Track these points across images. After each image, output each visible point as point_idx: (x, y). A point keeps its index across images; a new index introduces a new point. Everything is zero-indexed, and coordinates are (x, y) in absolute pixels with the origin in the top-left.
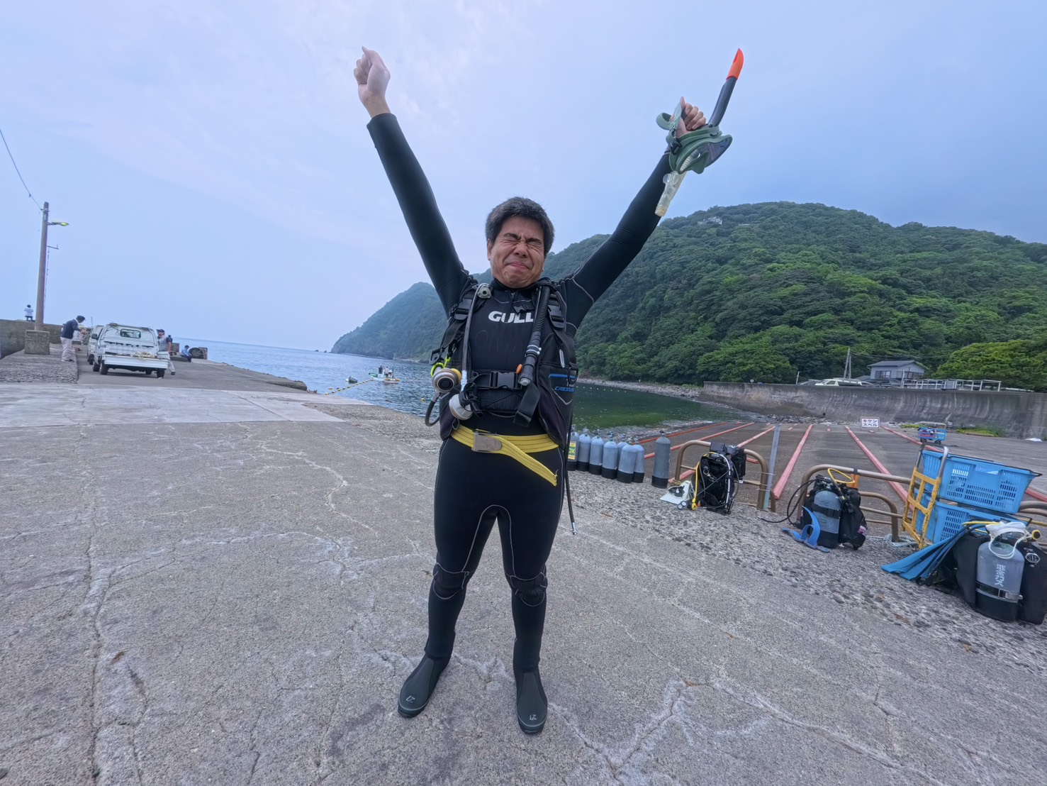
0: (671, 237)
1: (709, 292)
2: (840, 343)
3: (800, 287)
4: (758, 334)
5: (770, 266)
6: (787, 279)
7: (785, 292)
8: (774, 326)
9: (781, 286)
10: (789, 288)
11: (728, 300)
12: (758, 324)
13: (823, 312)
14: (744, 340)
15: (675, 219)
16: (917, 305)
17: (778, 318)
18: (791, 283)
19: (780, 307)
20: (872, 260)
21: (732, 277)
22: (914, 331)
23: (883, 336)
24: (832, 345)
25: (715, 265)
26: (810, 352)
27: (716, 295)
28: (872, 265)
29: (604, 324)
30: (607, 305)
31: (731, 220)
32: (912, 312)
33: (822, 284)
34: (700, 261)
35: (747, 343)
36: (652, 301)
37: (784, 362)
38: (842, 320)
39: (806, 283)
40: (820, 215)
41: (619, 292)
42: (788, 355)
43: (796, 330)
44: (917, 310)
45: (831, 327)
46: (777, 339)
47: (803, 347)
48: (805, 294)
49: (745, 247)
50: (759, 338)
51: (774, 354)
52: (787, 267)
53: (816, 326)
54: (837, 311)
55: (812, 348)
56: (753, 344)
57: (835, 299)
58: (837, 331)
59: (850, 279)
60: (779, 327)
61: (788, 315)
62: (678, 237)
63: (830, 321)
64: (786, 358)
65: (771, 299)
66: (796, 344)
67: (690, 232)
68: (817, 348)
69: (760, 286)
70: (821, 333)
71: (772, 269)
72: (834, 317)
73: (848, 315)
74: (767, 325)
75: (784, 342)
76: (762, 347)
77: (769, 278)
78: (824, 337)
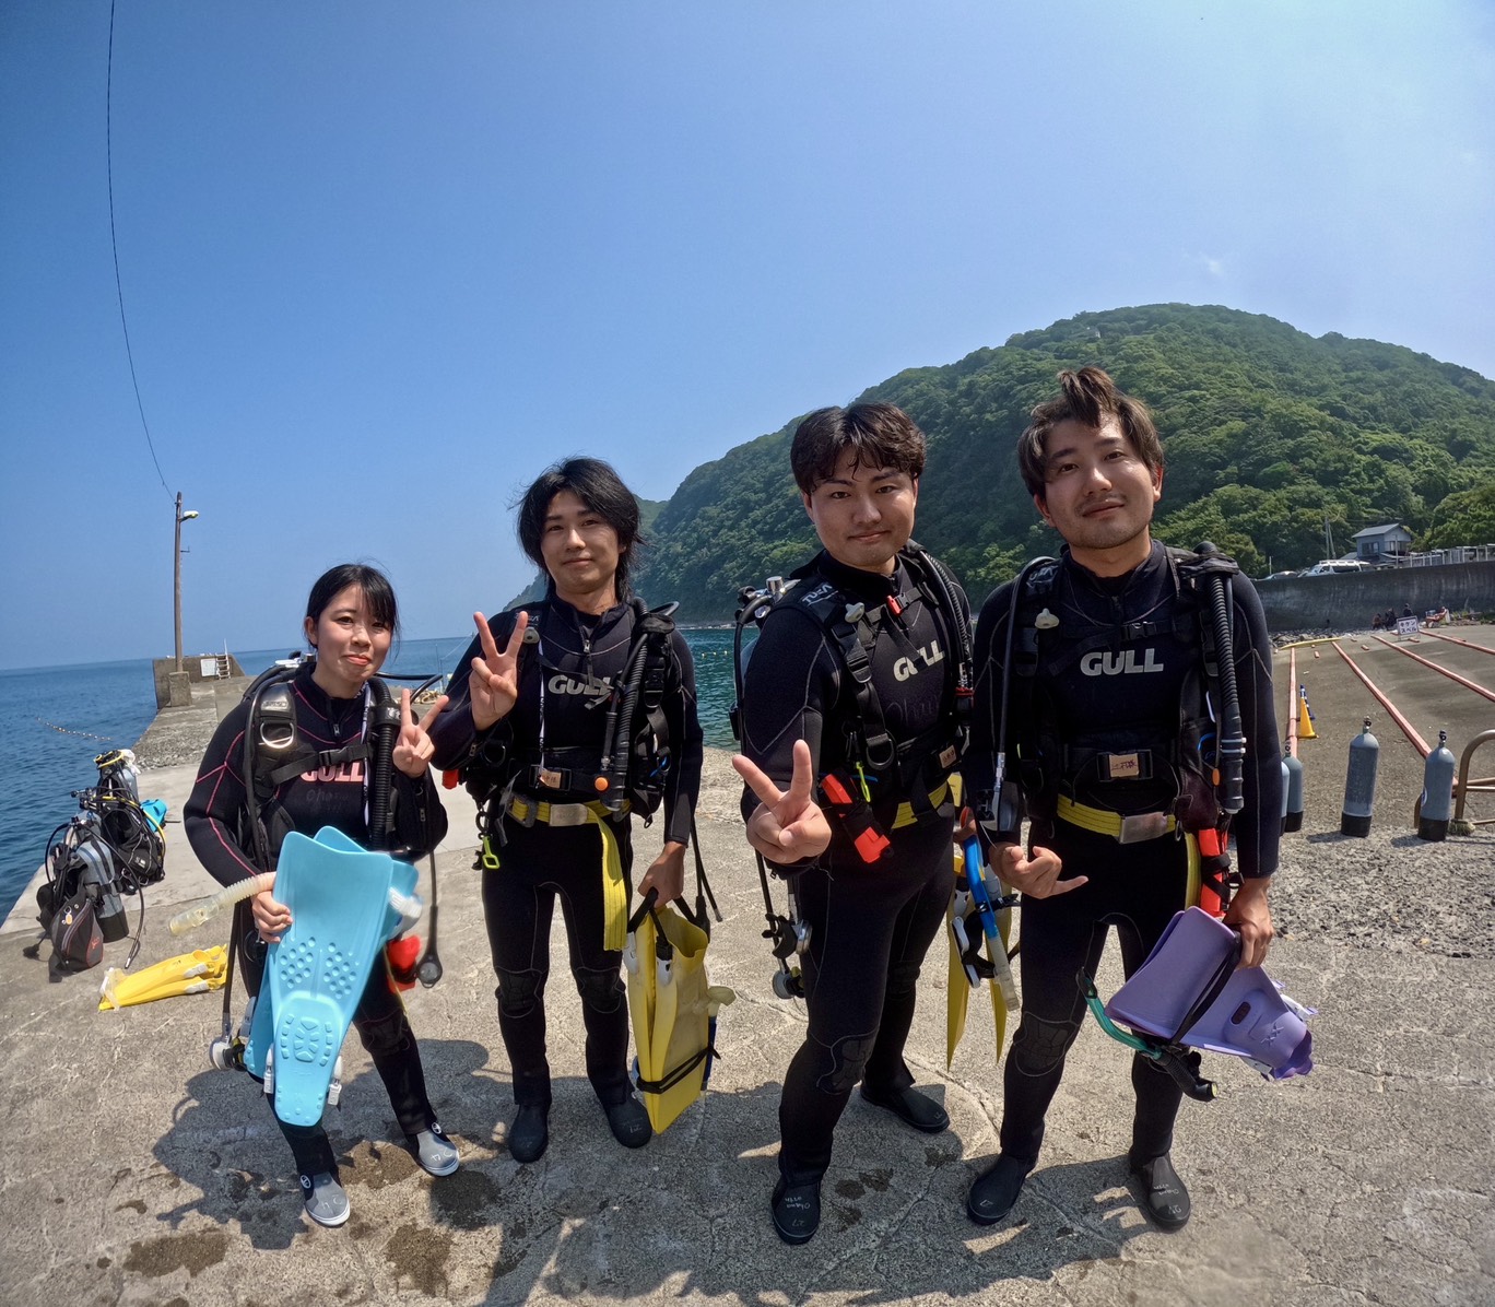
0: (1029, 361)
2: (1307, 505)
3: (1238, 425)
4: (1199, 503)
5: (1187, 394)
6: (1217, 413)
7: (1220, 432)
8: (1218, 487)
9: (1212, 424)
10: (1224, 427)
12: (1196, 486)
13: (1278, 459)
14: (1182, 513)
15: (1027, 333)
16: (1374, 444)
17: (1222, 474)
18: (1224, 418)
19: (1219, 457)
20: (1307, 382)
22: (1382, 481)
23: (1352, 490)
24: (1300, 510)
26: (1274, 523)
28: (1309, 387)
31: (1113, 330)
32: (1371, 453)
33: (1263, 418)
35: (1188, 519)
37: (1247, 544)
38: (1302, 471)
39: (1244, 418)
40: (1227, 321)
41: (965, 457)
42: (1248, 532)
43: (1254, 491)
44: (1375, 451)
45: (1292, 483)
46: (1228, 508)
47: (1265, 516)
48: (1246, 434)
49: (1146, 369)
50: (1203, 508)
51: (1230, 532)
52: (1212, 394)
53: (1274, 482)
54: (1293, 457)
55: (1277, 518)
56: (1198, 520)
57: (1286, 440)
58: (1300, 488)
59: (1294, 409)
60: (1226, 487)
61: (1232, 469)
62: (1040, 359)
63: (1288, 473)
64: (1247, 538)
65: (1205, 445)
66: (1254, 513)
67: (1056, 351)
68: (1284, 517)
69: (1185, 426)
70: (1282, 493)
71: (1193, 399)
72: (1290, 467)
73: (1307, 462)
74: (1207, 487)
75: (1239, 512)
76: (1211, 522)
77: (1193, 413)
78: (1287, 499)
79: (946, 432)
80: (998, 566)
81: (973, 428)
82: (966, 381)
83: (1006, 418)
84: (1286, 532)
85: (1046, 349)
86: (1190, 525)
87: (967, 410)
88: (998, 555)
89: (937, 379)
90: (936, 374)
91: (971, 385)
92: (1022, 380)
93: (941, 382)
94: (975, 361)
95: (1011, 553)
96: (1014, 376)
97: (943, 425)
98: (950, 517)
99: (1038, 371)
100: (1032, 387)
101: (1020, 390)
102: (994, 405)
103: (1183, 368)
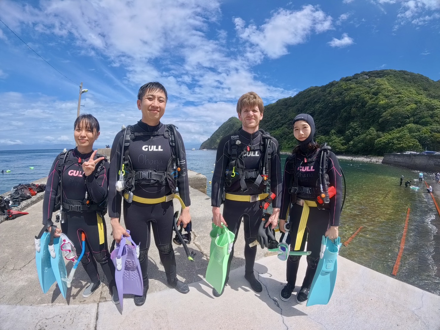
0: (348, 85)
1: (373, 108)
2: (436, 132)
3: (414, 106)
4: (401, 129)
6: (407, 102)
7: (408, 108)
8: (407, 124)
9: (405, 105)
10: (409, 106)
11: (384, 112)
12: (399, 123)
13: (427, 117)
14: (395, 131)
15: (346, 77)
17: (408, 120)
18: (409, 103)
19: (408, 115)
20: (434, 94)
21: (383, 101)
24: (434, 133)
25: (373, 96)
26: (426, 137)
27: (376, 110)
28: (434, 96)
29: (321, 127)
30: (322, 118)
31: (373, 77)
33: (422, 104)
34: (365, 95)
35: (397, 133)
36: (345, 114)
37: (417, 142)
38: (435, 121)
39: (416, 104)
40: (408, 75)
41: (327, 111)
43: (419, 126)
45: (431, 125)
46: (411, 131)
47: (422, 134)
48: (417, 109)
49: (384, 88)
50: (402, 130)
51: (411, 138)
52: (405, 96)
53: (425, 124)
54: (432, 116)
55: (426, 135)
56: (400, 134)
57: (430, 111)
58: (433, 126)
59: (432, 102)
60: (410, 124)
61: (412, 119)
62: (351, 84)
63: (430, 121)
64: (417, 140)
65: (403, 111)
66: (419, 133)
67: (356, 82)
68: (428, 135)
69: (397, 105)
70: (428, 128)
71: (399, 97)
72: (431, 120)
73: (436, 118)
74: (404, 124)
75: (414, 132)
76: (405, 134)
77: (399, 101)
78: (430, 130)
79: (322, 104)
80: (335, 142)
81: (331, 103)
82: (329, 90)
83: (340, 100)
84: (429, 140)
85: (353, 81)
86: (398, 135)
87: (329, 98)
88: (335, 139)
89: (320, 89)
90: (320, 88)
91: (330, 91)
92: (345, 90)
93: (321, 90)
94: (332, 85)
95: (340, 139)
96: (343, 89)
97: (321, 102)
98: (322, 128)
99: (351, 87)
100: (349, 92)
101: (345, 93)
102: (337, 97)
103: (395, 88)
